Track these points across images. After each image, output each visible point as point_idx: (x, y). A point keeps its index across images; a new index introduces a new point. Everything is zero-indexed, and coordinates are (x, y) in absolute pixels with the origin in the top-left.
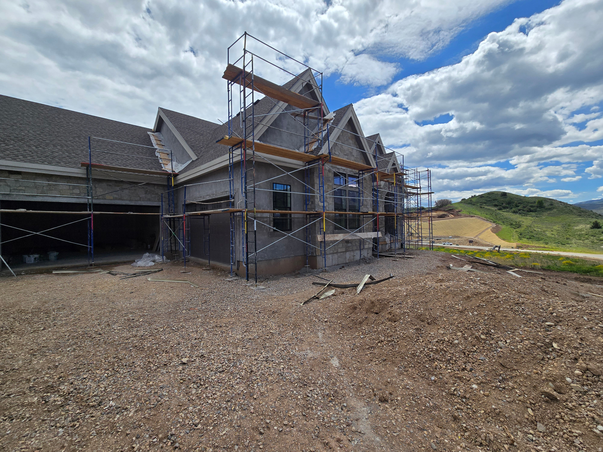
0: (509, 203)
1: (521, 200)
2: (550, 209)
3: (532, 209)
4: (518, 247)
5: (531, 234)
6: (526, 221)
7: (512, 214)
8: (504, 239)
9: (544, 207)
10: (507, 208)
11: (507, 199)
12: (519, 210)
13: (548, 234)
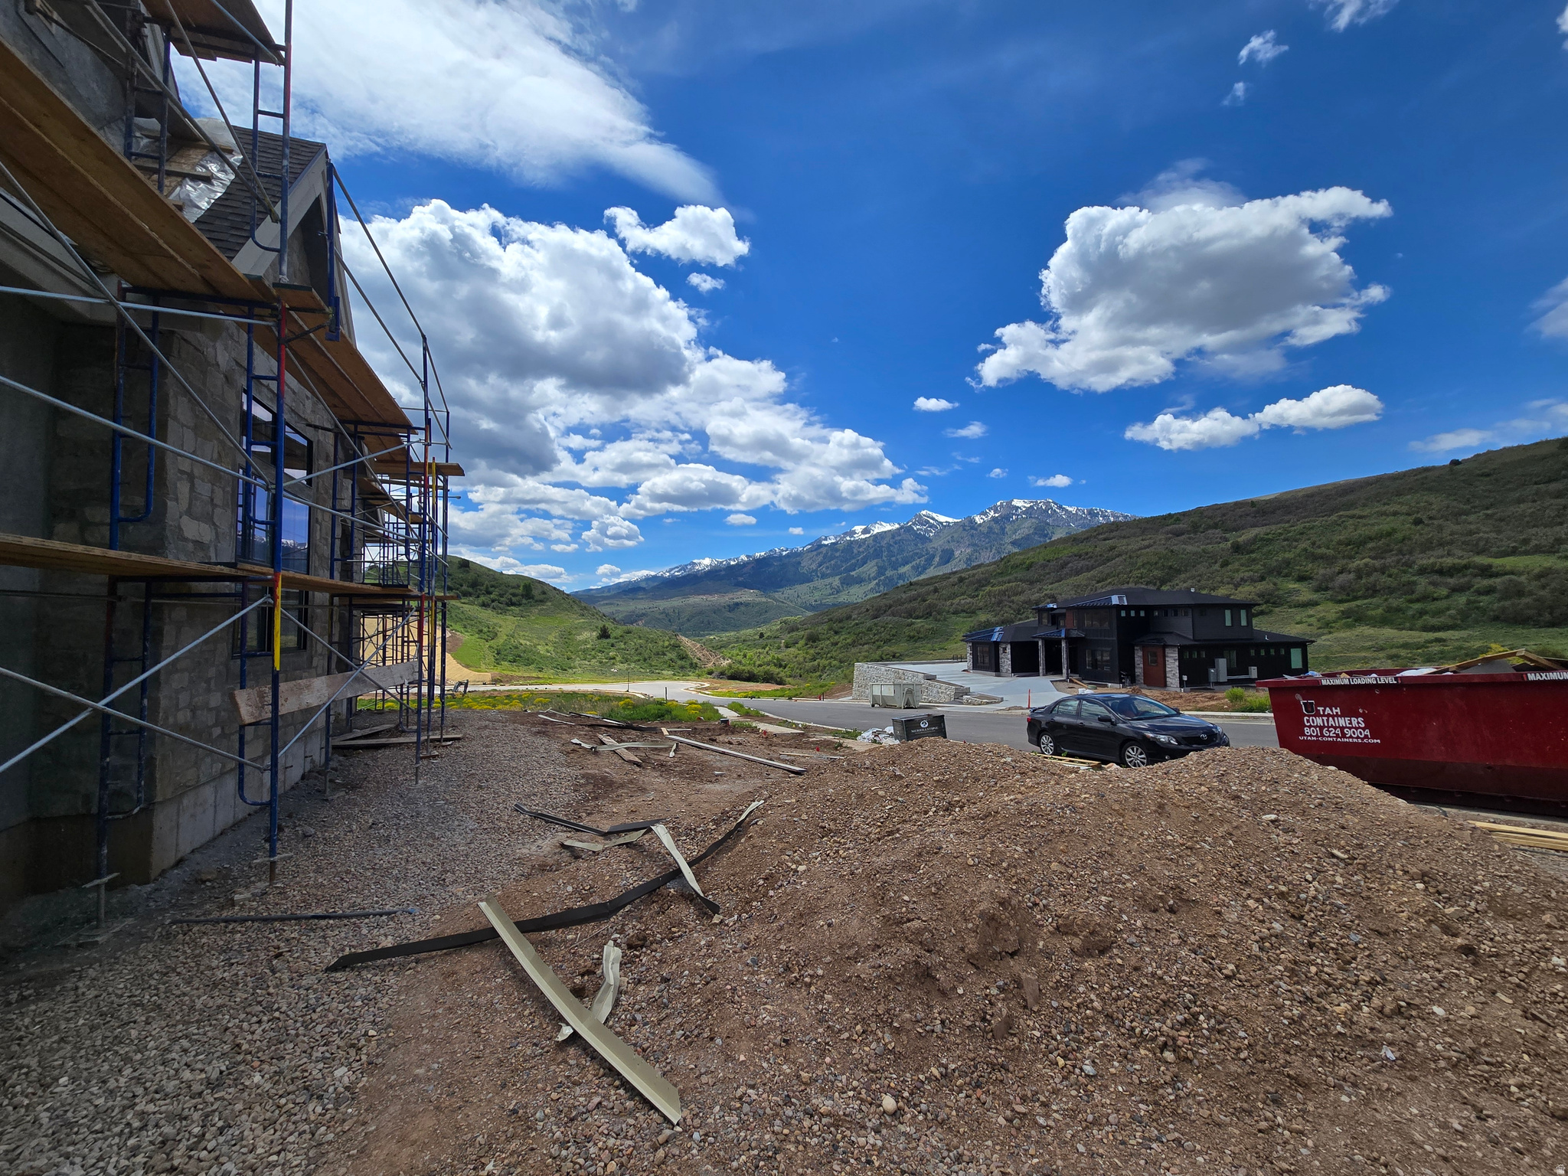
0: (474, 584)
1: (495, 579)
2: (542, 601)
3: (514, 599)
4: (495, 682)
5: (515, 652)
6: (506, 624)
7: (480, 609)
8: (467, 666)
9: (533, 598)
10: (470, 595)
11: (471, 576)
12: (493, 601)
13: (541, 649)
